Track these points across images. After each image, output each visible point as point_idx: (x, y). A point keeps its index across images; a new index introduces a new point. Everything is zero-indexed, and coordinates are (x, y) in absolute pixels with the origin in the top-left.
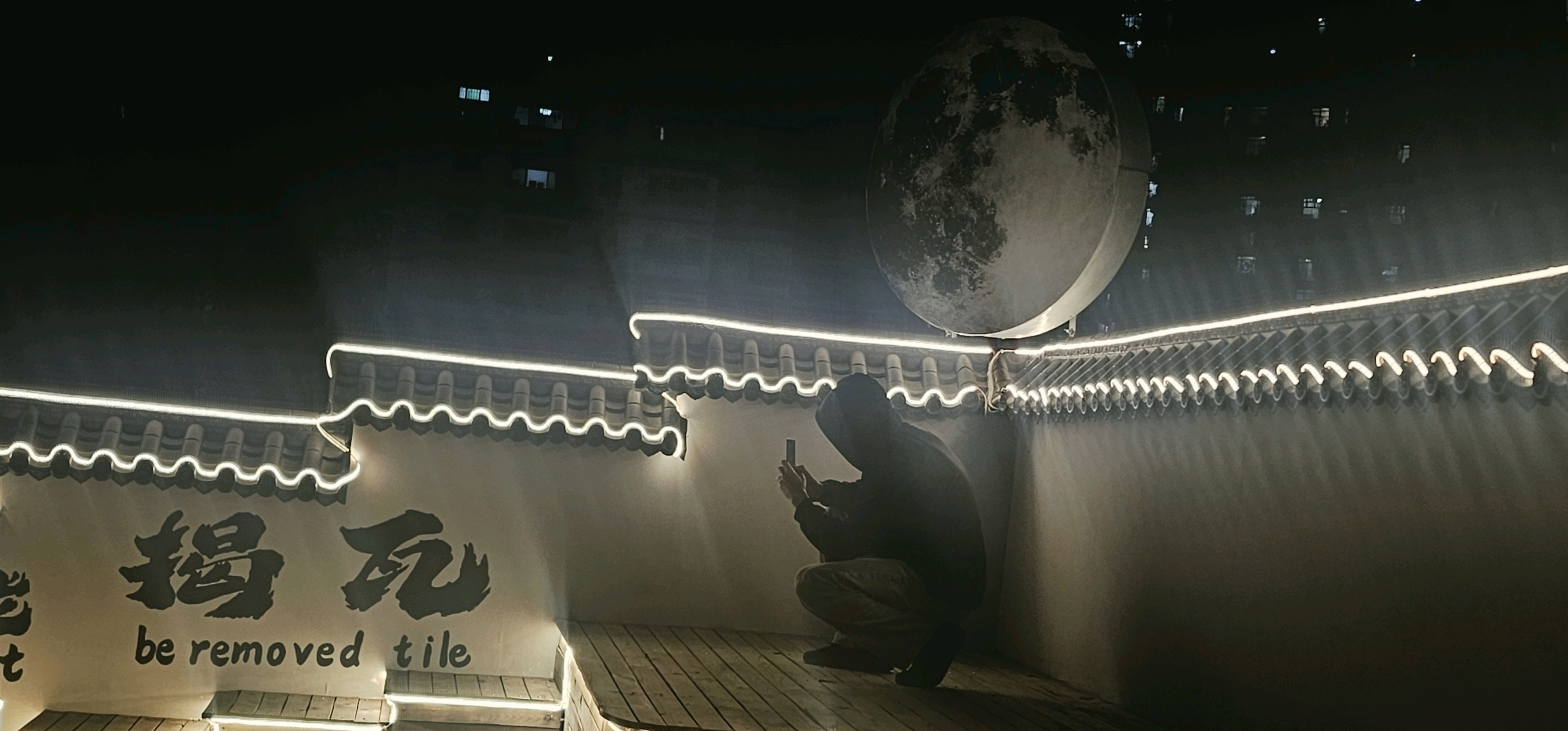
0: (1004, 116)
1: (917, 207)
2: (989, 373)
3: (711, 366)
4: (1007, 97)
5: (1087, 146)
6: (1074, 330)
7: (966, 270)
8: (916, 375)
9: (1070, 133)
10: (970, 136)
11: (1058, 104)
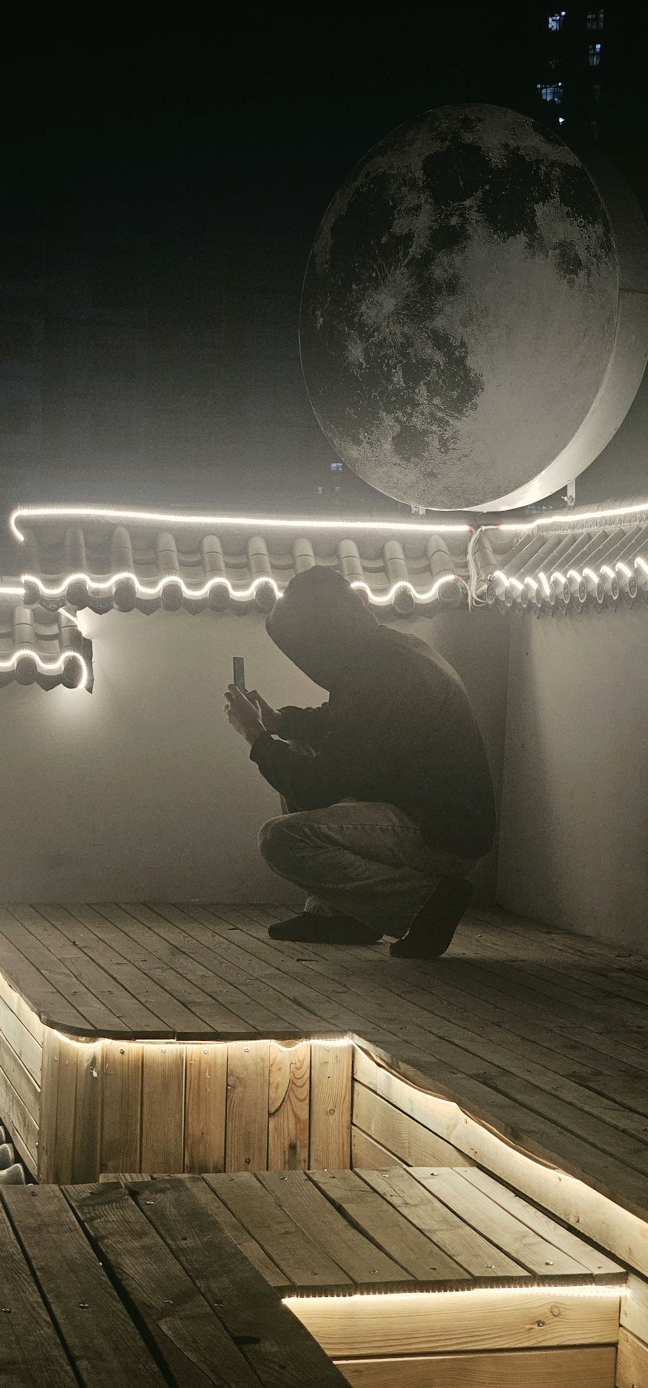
0: (470, 231)
1: (366, 352)
2: (470, 557)
3: (119, 570)
4: (472, 206)
5: (578, 264)
6: (574, 496)
7: (434, 428)
8: (378, 564)
9: (555, 249)
10: (426, 260)
11: (538, 214)
